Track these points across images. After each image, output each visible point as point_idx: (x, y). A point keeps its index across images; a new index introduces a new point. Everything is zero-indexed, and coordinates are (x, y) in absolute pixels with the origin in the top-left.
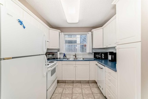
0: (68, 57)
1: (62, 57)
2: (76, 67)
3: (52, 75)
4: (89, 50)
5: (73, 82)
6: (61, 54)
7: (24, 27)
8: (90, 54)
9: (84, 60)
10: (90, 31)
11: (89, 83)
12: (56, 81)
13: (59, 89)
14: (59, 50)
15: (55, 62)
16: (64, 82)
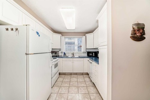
0: (67, 55)
1: (63, 55)
2: (73, 62)
3: (55, 68)
4: (83, 49)
5: (71, 74)
6: (62, 53)
7: (39, 36)
8: (85, 53)
9: (80, 57)
10: (85, 35)
11: (83, 74)
12: (58, 73)
13: (60, 78)
14: (60, 50)
15: (57, 59)
16: (64, 74)
